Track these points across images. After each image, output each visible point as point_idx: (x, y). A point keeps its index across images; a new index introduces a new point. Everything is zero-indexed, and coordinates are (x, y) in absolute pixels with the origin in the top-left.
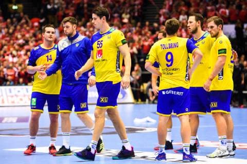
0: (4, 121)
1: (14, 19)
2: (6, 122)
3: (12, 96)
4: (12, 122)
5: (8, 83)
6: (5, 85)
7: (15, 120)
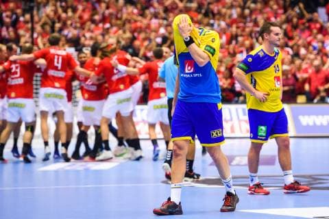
0: (235, 162)
2: (238, 165)
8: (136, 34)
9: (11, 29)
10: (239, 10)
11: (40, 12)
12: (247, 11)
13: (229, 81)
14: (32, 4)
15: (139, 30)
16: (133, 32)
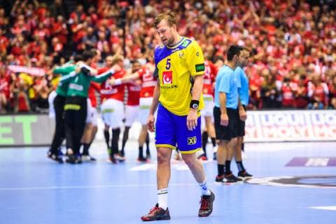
0: (309, 163)
1: (325, 7)
2: (311, 166)
3: (321, 126)
4: (320, 166)
5: (316, 105)
6: (311, 109)
7: (324, 163)
8: (218, 47)
9: (105, 43)
10: (312, 24)
11: (131, 28)
12: (320, 25)
13: (303, 89)
14: (124, 20)
15: (220, 43)
16: (214, 45)
